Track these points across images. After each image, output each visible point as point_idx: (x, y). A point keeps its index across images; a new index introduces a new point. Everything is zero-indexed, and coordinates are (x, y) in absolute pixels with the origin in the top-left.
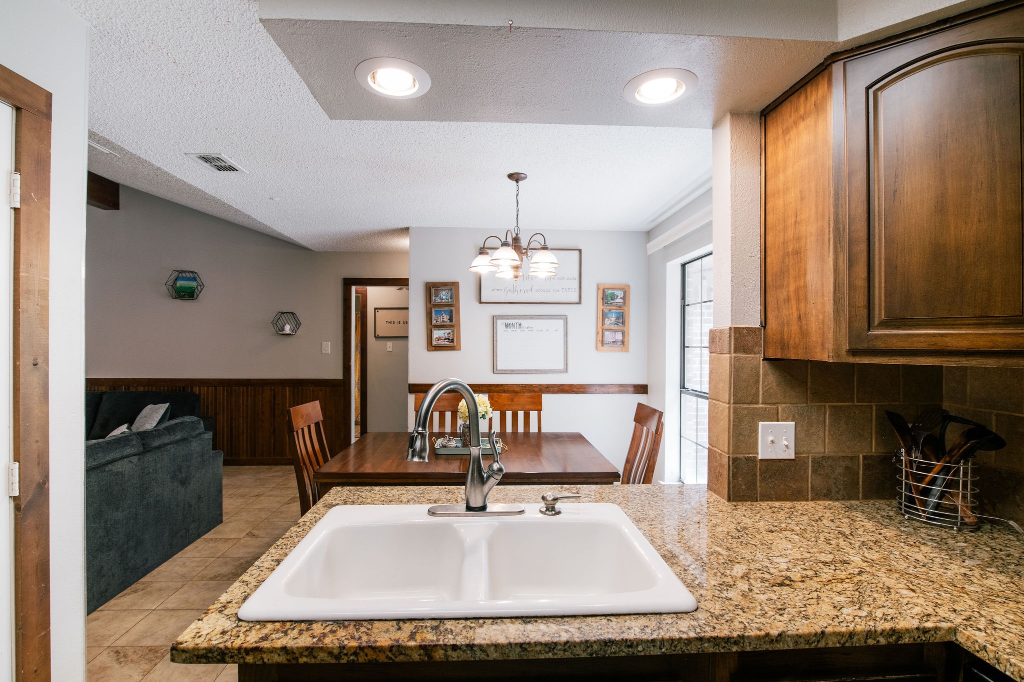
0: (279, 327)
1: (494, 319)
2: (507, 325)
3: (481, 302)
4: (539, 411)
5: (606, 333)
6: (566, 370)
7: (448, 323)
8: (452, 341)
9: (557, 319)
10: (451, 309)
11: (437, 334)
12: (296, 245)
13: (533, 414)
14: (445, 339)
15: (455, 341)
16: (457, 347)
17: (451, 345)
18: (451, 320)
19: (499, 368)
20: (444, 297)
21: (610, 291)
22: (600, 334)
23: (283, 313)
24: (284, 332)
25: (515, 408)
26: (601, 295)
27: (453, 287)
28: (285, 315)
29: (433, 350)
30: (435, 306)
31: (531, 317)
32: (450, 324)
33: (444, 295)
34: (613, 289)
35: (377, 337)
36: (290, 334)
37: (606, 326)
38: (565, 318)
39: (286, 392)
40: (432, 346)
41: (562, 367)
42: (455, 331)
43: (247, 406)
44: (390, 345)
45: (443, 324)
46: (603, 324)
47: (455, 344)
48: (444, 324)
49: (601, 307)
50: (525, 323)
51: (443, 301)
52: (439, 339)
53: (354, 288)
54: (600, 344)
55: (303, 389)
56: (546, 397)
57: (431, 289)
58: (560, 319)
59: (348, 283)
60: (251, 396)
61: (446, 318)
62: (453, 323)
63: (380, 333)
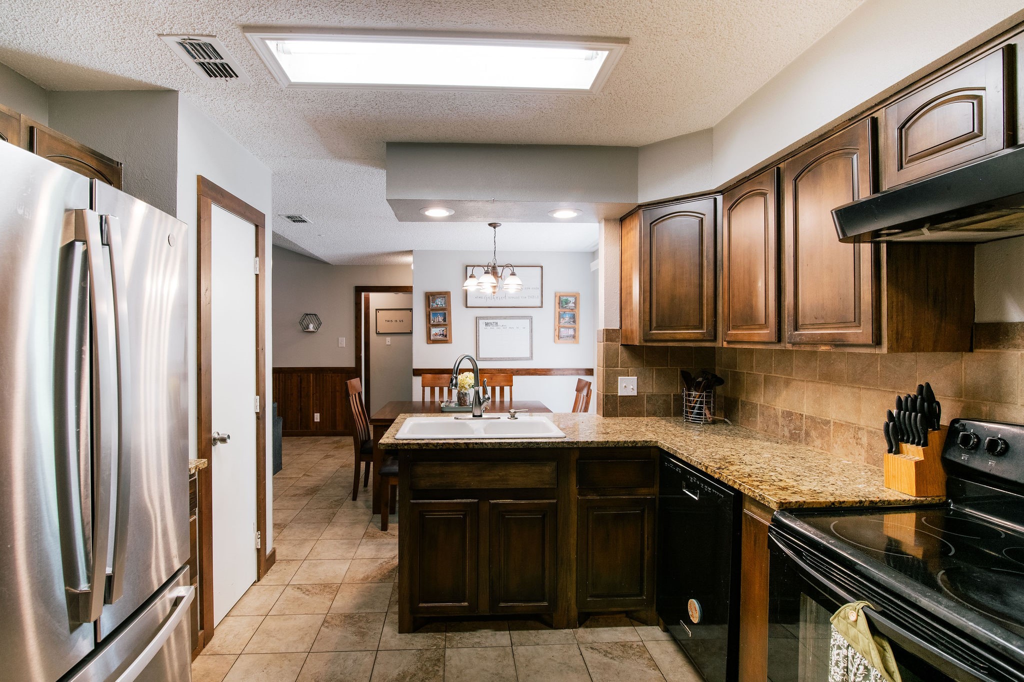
0: (305, 326)
1: (477, 319)
2: (487, 324)
3: (467, 307)
4: (511, 386)
5: (562, 330)
6: (531, 358)
7: (442, 323)
8: (446, 336)
9: (525, 319)
10: (445, 312)
11: (434, 331)
12: (318, 260)
13: (507, 389)
14: (440, 335)
15: (448, 336)
16: (449, 341)
17: (445, 339)
18: (444, 320)
19: (480, 357)
20: (440, 303)
21: (565, 298)
22: (557, 330)
23: (307, 315)
24: (309, 330)
25: (493, 384)
26: (557, 301)
27: (446, 295)
28: (309, 316)
29: (431, 344)
30: (433, 310)
31: (505, 318)
32: (444, 323)
33: (440, 302)
34: (566, 296)
35: (378, 333)
36: (314, 332)
37: (562, 324)
38: (531, 318)
39: (310, 377)
40: (430, 340)
41: (528, 355)
42: (448, 329)
43: (279, 389)
44: (388, 339)
45: (438, 323)
46: (559, 323)
47: (448, 338)
48: (440, 323)
49: (558, 310)
50: (500, 322)
51: (439, 306)
52: (436, 335)
53: (363, 294)
54: (557, 338)
55: (323, 375)
56: (515, 378)
57: (430, 297)
58: (527, 319)
59: (359, 290)
60: (282, 381)
61: (441, 319)
62: (446, 322)
63: (380, 330)
